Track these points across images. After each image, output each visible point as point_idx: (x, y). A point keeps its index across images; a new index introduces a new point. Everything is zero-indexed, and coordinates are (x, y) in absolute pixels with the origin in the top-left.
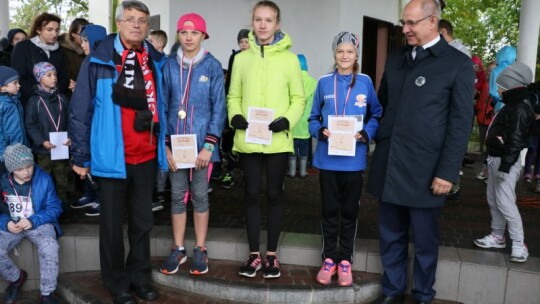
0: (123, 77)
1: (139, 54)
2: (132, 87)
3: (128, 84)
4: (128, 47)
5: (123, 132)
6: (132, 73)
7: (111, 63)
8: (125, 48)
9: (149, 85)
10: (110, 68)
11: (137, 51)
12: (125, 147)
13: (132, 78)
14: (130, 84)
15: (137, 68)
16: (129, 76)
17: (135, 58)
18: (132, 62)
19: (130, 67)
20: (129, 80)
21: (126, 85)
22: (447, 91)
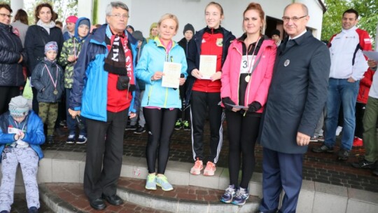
0: (111, 53)
1: (122, 38)
2: (117, 60)
3: (115, 58)
4: (115, 33)
5: (108, 89)
6: (117, 50)
7: (104, 44)
8: (113, 34)
9: (128, 59)
10: (103, 47)
11: (120, 36)
12: (108, 100)
13: (117, 54)
14: (116, 58)
15: (121, 47)
16: (116, 53)
17: (119, 41)
18: (118, 44)
19: (115, 47)
20: (115, 55)
21: (113, 59)
22: (305, 70)
